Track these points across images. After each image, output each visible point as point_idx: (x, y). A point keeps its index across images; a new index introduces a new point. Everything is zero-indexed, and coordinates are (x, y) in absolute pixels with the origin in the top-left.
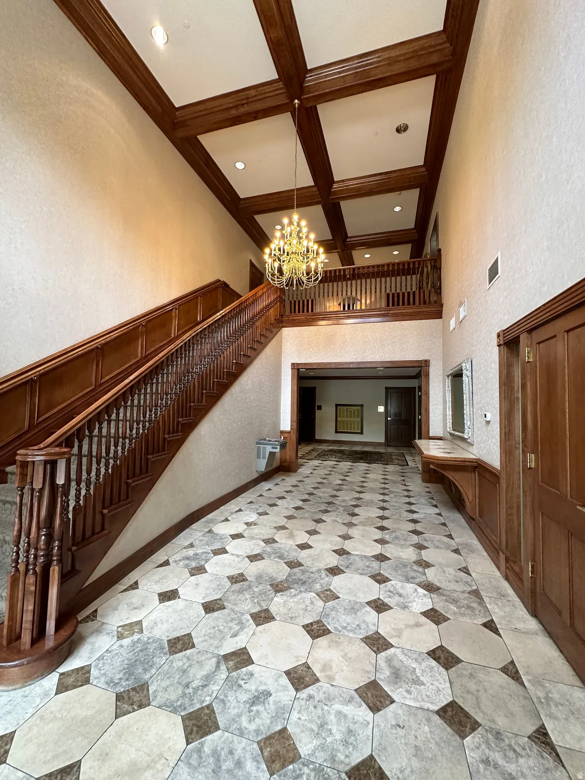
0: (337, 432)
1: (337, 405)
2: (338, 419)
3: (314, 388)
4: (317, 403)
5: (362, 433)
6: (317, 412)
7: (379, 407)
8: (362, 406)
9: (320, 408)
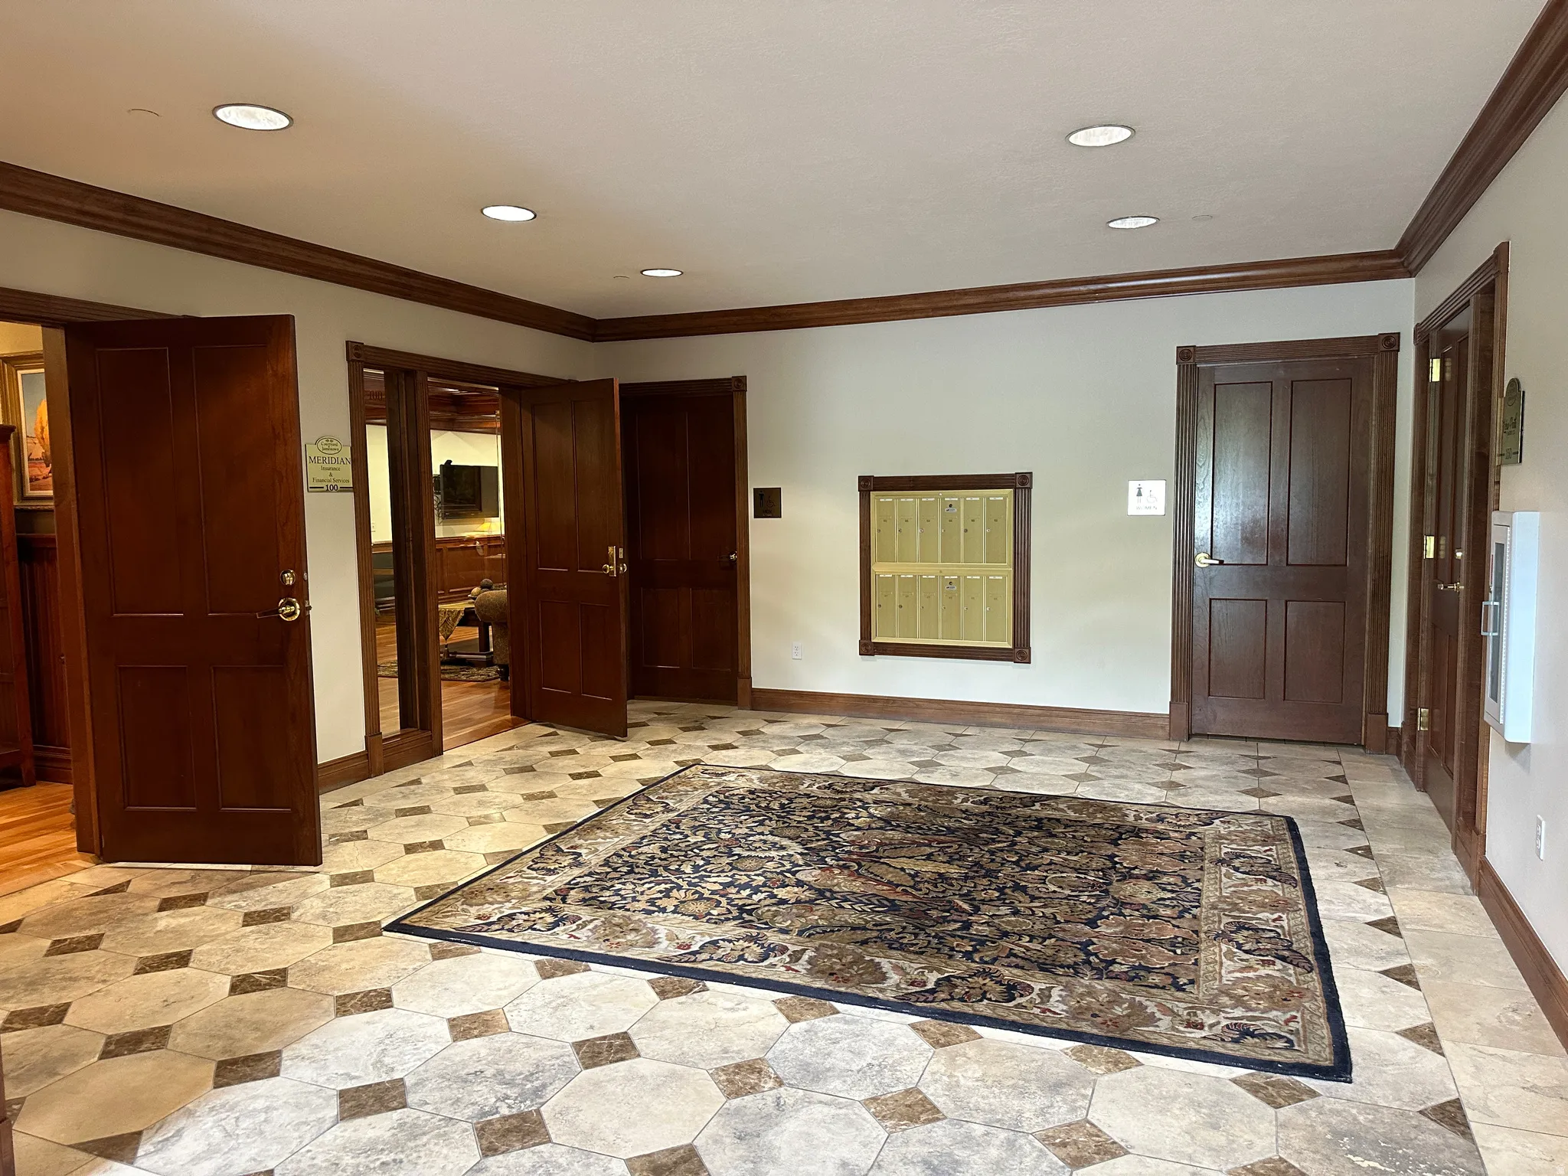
0: (869, 647)
1: (869, 485)
2: (876, 568)
3: (738, 384)
4: (757, 479)
5: (1020, 652)
6: (761, 534)
7: (1133, 486)
8: (1020, 483)
9: (769, 503)
